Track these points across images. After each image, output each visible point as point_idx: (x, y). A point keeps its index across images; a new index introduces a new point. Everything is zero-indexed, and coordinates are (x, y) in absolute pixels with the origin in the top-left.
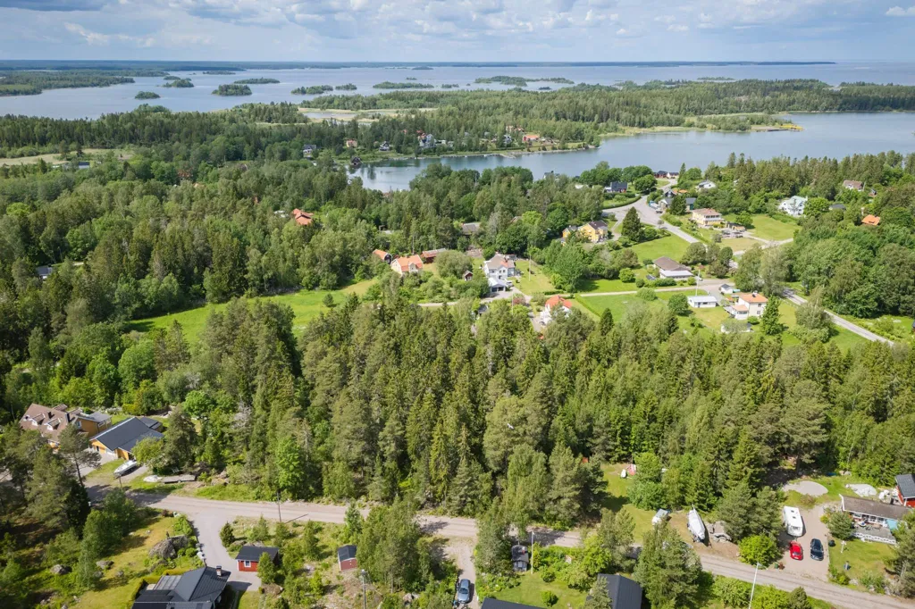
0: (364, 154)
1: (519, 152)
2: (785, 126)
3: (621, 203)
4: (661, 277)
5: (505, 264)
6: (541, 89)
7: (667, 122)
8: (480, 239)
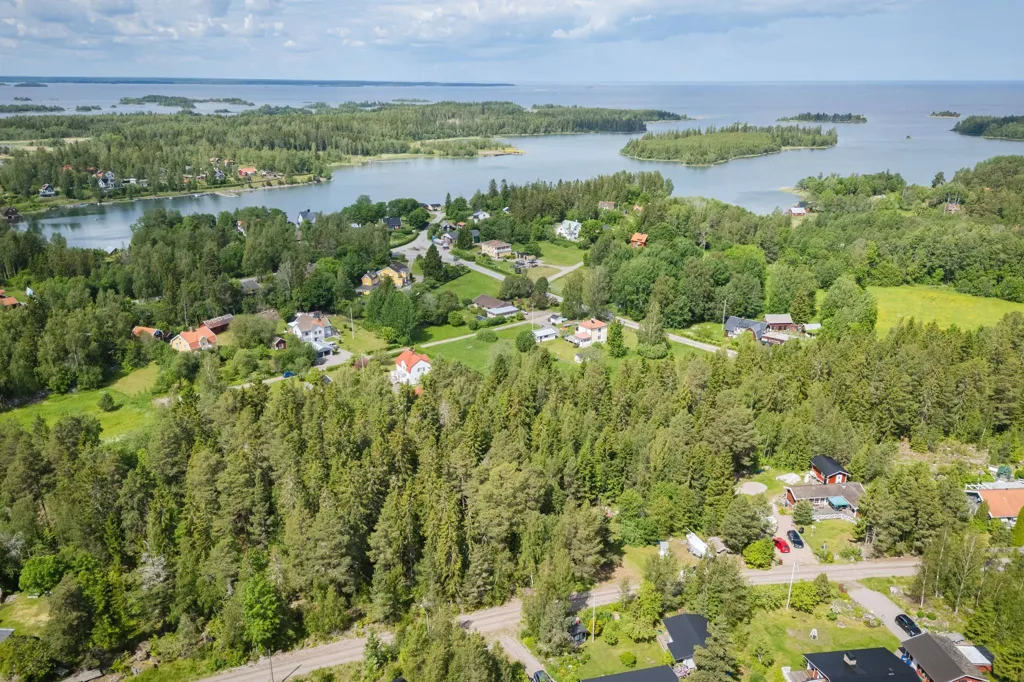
0: (18, 202)
1: (239, 189)
2: (508, 150)
3: (400, 241)
4: (489, 315)
5: (320, 323)
6: (217, 111)
7: (391, 149)
8: (270, 297)
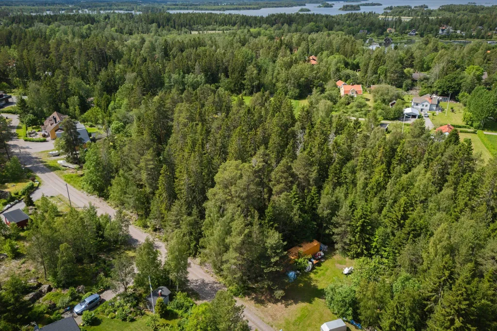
0: (396, 37)
5: (429, 101)
